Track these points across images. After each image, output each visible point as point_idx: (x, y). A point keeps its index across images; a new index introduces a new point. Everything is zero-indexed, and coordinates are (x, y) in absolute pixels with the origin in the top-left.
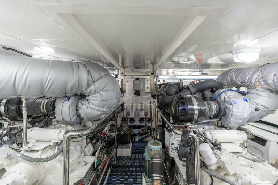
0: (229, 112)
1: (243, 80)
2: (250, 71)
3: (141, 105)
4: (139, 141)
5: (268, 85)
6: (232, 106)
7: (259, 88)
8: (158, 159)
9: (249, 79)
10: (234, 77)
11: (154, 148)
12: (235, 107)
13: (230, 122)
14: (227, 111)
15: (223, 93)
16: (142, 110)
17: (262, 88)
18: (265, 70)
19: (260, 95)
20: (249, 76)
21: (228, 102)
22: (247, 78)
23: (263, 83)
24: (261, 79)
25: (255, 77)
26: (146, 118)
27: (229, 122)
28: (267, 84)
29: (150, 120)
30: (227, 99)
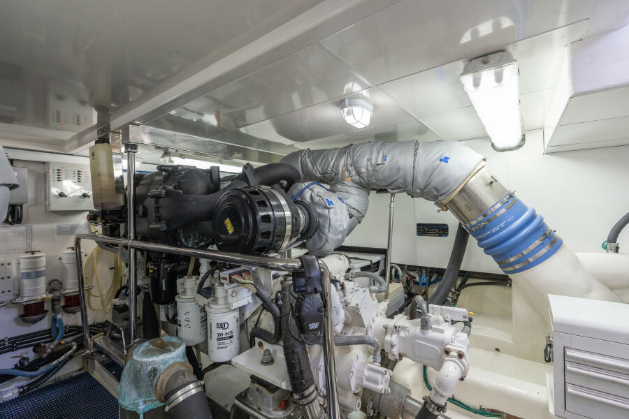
0: (325, 222)
1: (325, 168)
2: (333, 154)
3: (30, 255)
4: (20, 393)
5: (359, 176)
6: (327, 210)
7: (348, 181)
8: (191, 386)
9: (333, 167)
10: (310, 164)
11: (164, 362)
12: (332, 211)
13: (327, 240)
14: (321, 221)
15: (307, 190)
16: (34, 274)
17: (352, 181)
18: (354, 151)
19: (350, 193)
20: (333, 162)
21: (319, 205)
22: (331, 165)
23: (353, 173)
24: (351, 166)
25: (342, 163)
26: (54, 301)
27: (324, 240)
28: (359, 173)
29: (74, 302)
30: (317, 199)
